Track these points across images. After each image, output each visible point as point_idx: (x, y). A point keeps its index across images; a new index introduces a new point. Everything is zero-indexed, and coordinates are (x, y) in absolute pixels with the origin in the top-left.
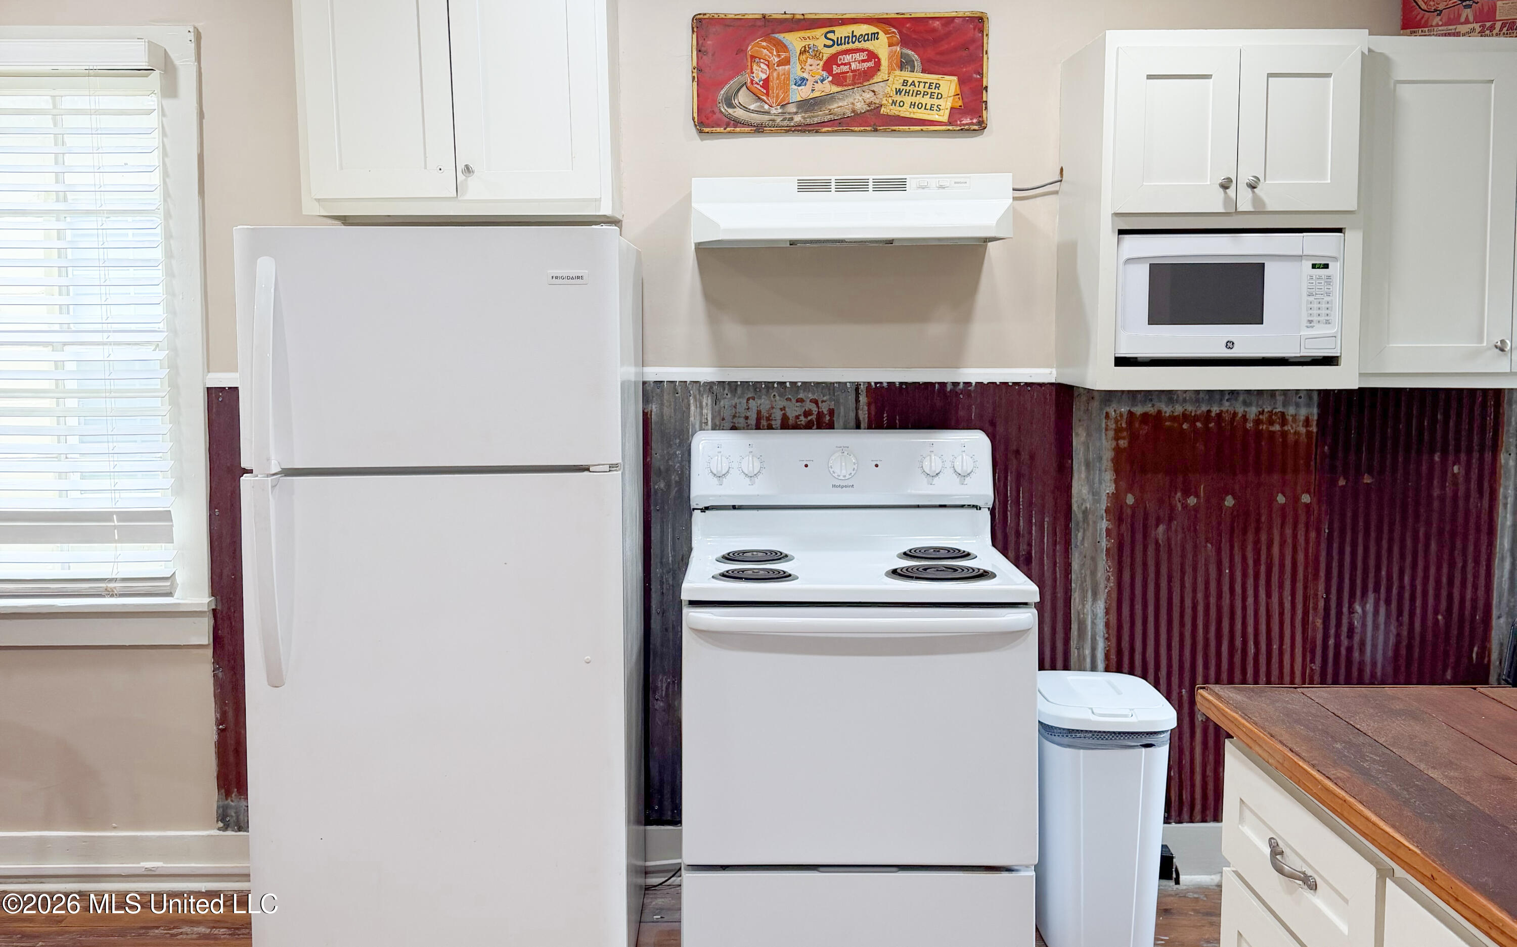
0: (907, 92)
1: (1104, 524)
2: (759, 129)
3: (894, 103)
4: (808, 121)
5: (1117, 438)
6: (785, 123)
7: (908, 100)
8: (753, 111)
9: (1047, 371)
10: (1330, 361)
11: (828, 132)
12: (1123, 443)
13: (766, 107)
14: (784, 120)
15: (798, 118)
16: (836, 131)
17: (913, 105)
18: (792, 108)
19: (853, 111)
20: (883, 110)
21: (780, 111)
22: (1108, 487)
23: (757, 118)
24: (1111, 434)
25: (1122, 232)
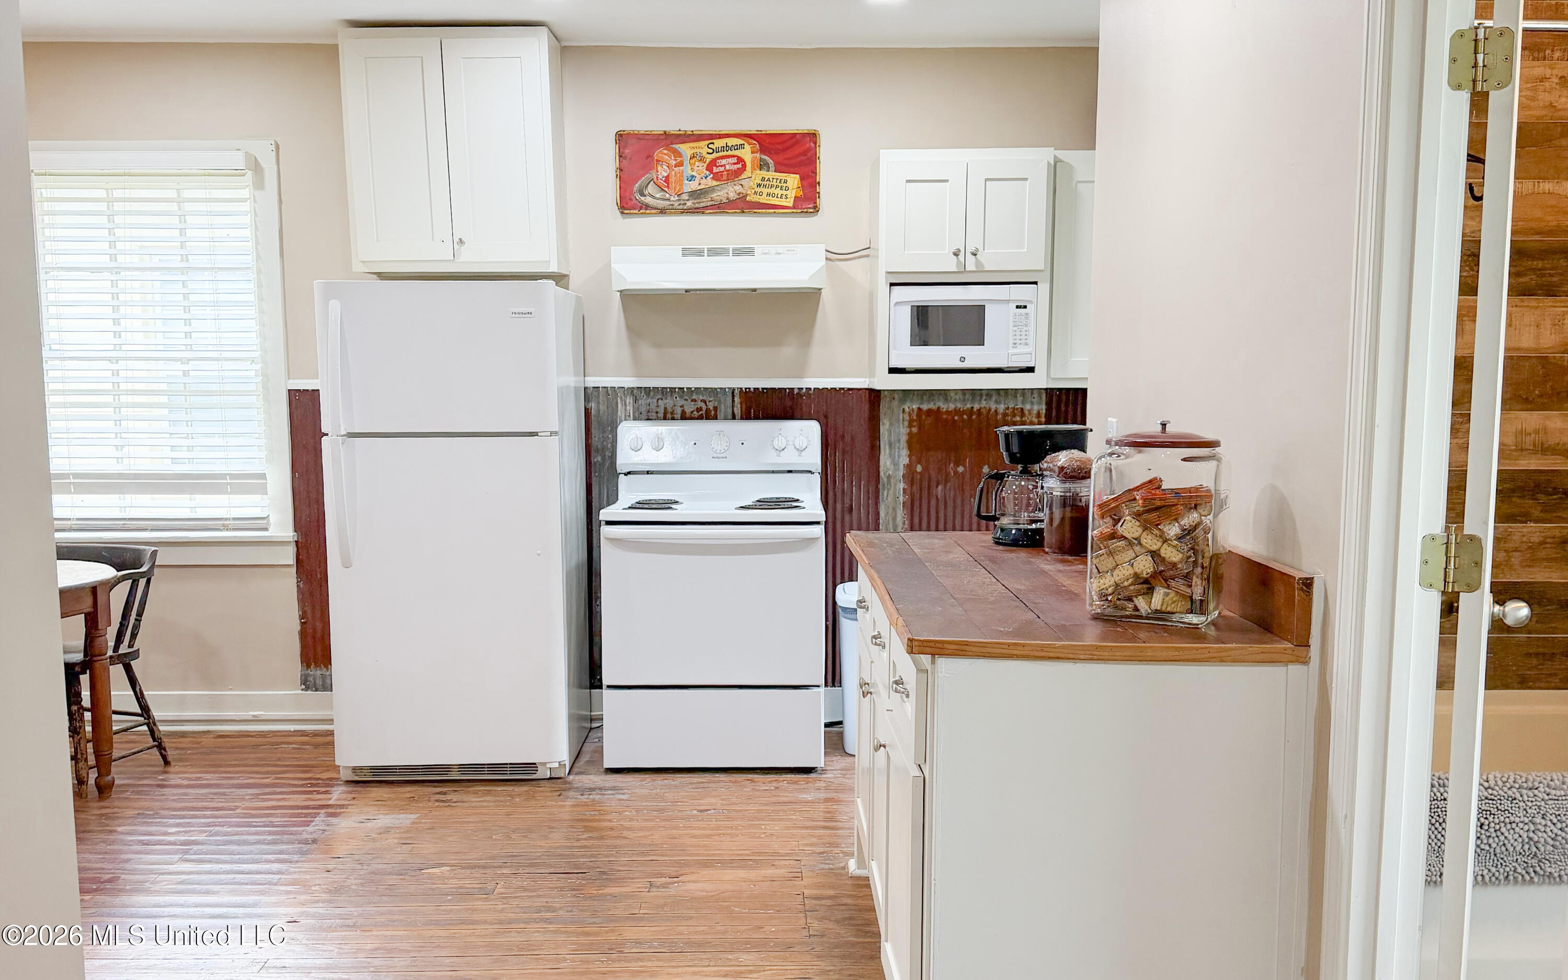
0: (765, 186)
1: (902, 486)
2: (662, 211)
3: (755, 193)
4: (697, 206)
5: (910, 426)
6: (681, 207)
7: (765, 191)
8: (658, 199)
9: (863, 380)
10: (1031, 370)
11: (711, 213)
12: (915, 430)
13: (668, 196)
14: (680, 205)
15: (689, 204)
16: (716, 213)
17: (768, 195)
18: (685, 197)
19: (728, 199)
20: (748, 198)
21: (677, 198)
22: (905, 460)
23: (661, 204)
24: (906, 423)
25: (892, 285)
